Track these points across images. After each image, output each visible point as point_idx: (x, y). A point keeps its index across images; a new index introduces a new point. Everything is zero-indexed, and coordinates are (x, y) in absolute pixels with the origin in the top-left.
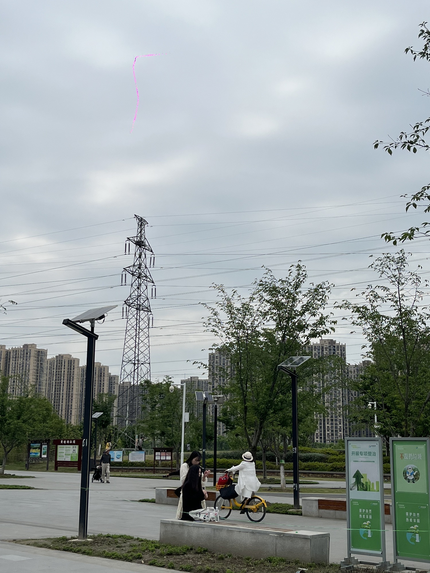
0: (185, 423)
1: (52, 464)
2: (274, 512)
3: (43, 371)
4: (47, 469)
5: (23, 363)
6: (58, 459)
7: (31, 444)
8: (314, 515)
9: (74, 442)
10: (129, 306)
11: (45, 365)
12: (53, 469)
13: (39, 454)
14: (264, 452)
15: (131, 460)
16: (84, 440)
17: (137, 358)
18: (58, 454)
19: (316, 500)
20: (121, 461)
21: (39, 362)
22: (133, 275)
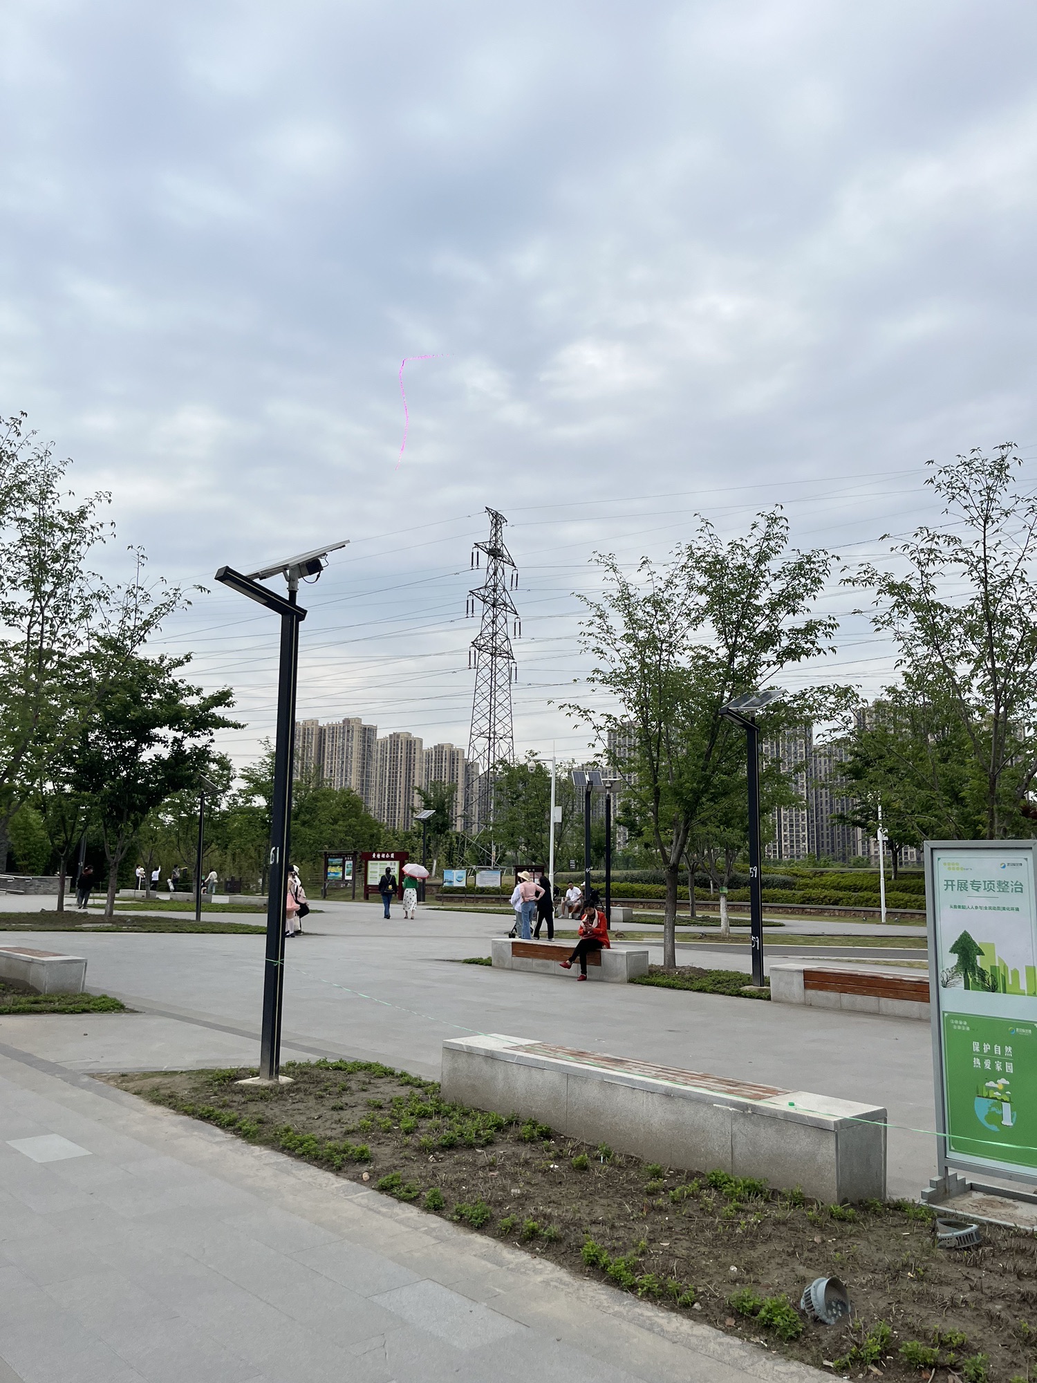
0: (555, 823)
1: (360, 890)
2: (713, 992)
3: (371, 757)
4: (353, 898)
5: (343, 745)
6: (369, 883)
7: (330, 860)
8: (794, 1001)
9: (392, 856)
10: (480, 650)
11: (374, 747)
12: (362, 898)
13: (341, 875)
14: (692, 873)
15: (479, 885)
16: (274, 848)
17: (493, 730)
18: (370, 874)
19: (799, 971)
20: (464, 885)
21: (366, 744)
22: (484, 601)
